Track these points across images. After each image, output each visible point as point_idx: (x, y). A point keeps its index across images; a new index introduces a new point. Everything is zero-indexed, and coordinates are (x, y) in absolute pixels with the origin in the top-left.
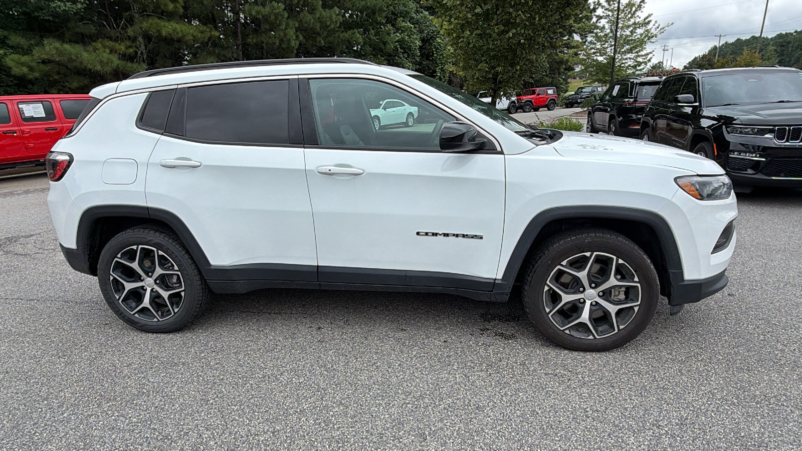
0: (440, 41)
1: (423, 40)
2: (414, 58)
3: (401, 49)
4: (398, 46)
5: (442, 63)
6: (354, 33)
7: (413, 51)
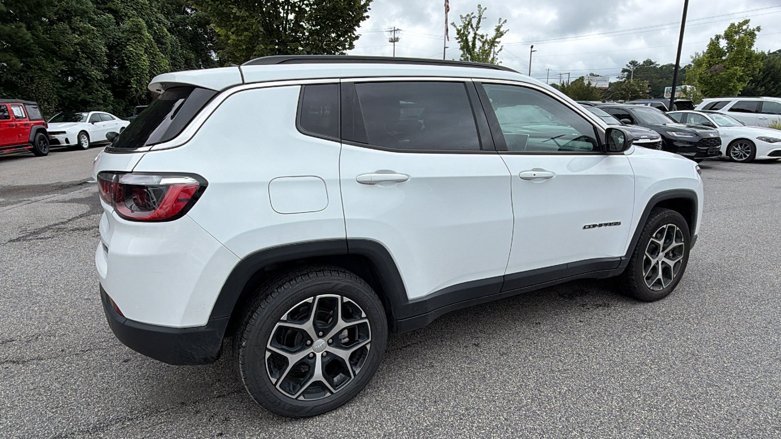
0: (132, 49)
1: (110, 47)
2: (101, 66)
3: (83, 52)
4: (79, 50)
5: (137, 73)
6: (21, 27)
7: (98, 57)
